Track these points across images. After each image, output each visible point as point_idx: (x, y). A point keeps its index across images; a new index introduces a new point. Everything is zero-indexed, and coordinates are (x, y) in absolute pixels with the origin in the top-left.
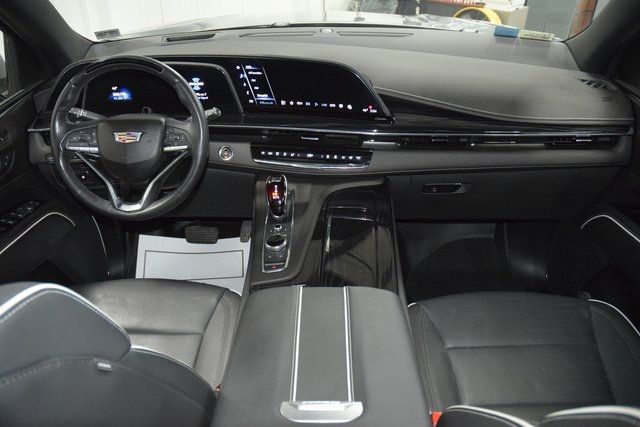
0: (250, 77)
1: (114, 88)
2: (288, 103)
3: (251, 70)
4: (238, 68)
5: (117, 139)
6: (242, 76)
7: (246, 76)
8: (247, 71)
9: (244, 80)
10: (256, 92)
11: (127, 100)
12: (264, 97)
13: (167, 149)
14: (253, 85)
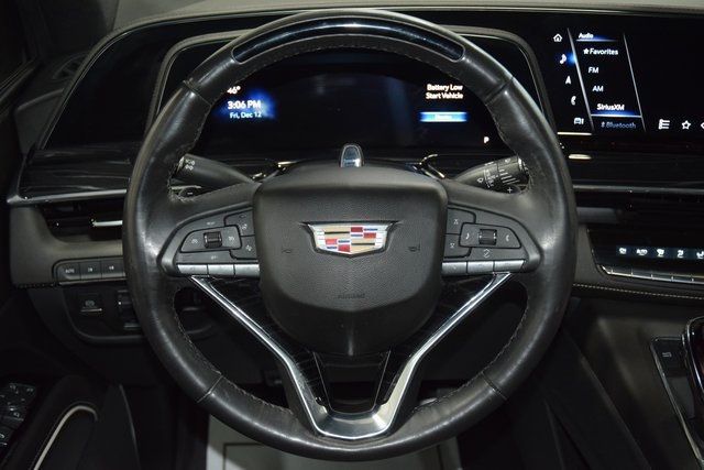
0: (586, 61)
1: (233, 91)
2: (675, 125)
3: (589, 45)
4: (558, 38)
5: (321, 243)
6: (564, 58)
7: (574, 59)
8: (581, 46)
9: (569, 68)
10: (595, 99)
11: (264, 120)
12: (615, 110)
13: (447, 265)
14: (591, 80)
